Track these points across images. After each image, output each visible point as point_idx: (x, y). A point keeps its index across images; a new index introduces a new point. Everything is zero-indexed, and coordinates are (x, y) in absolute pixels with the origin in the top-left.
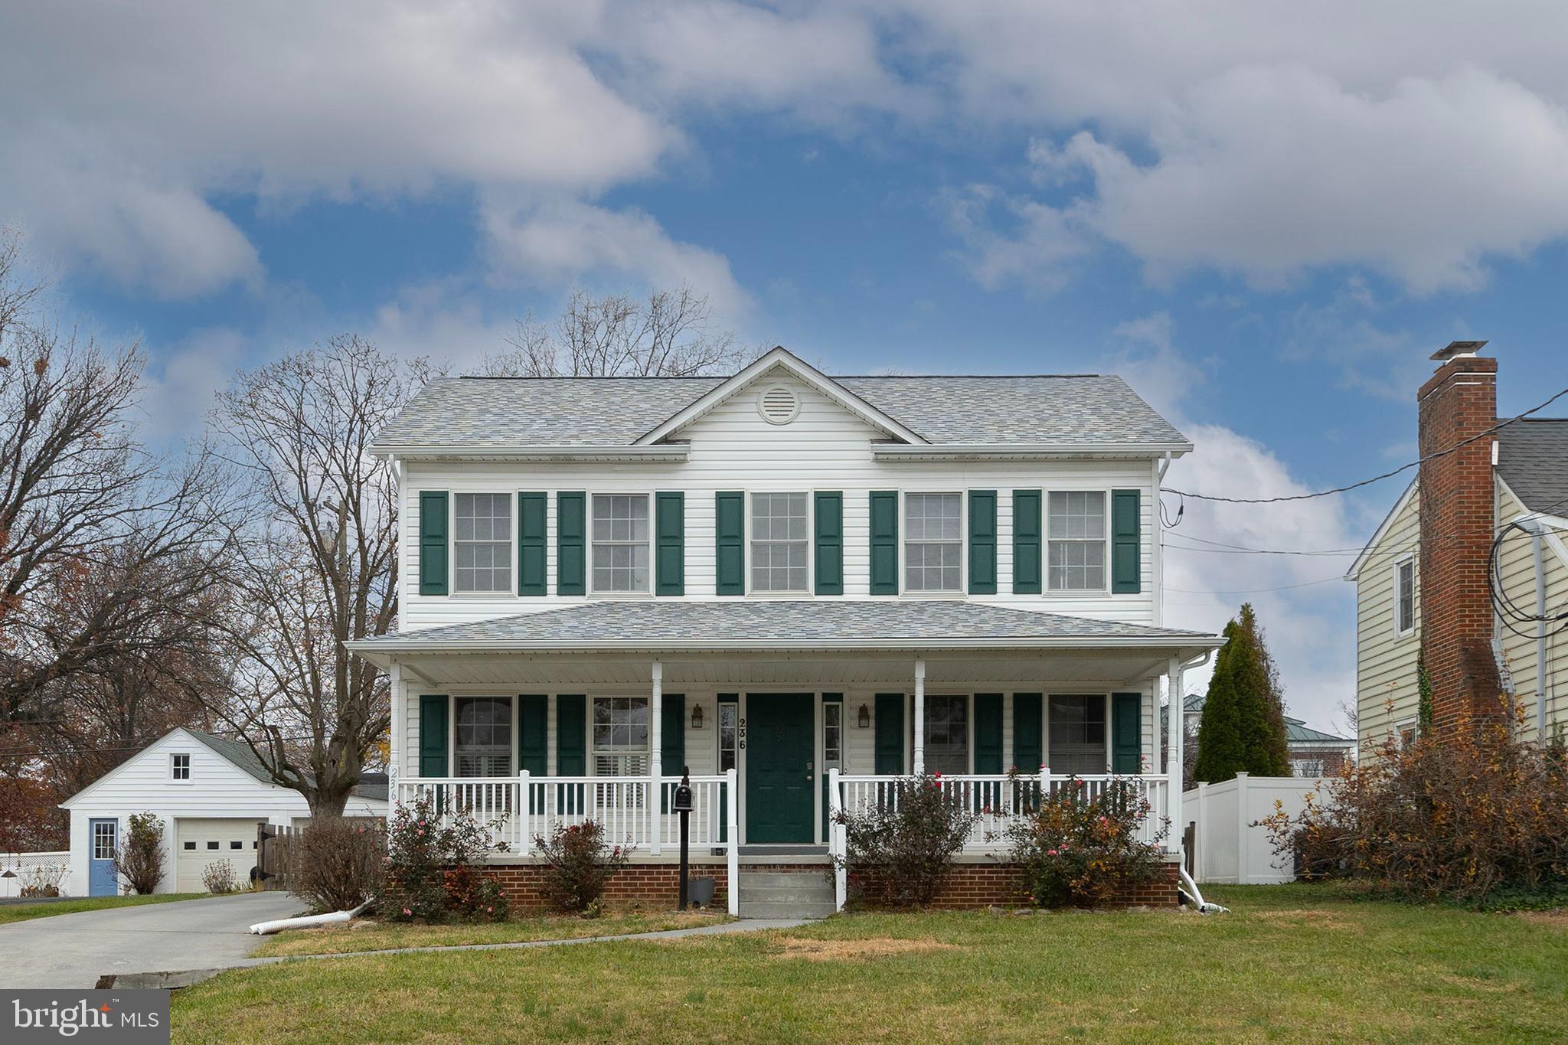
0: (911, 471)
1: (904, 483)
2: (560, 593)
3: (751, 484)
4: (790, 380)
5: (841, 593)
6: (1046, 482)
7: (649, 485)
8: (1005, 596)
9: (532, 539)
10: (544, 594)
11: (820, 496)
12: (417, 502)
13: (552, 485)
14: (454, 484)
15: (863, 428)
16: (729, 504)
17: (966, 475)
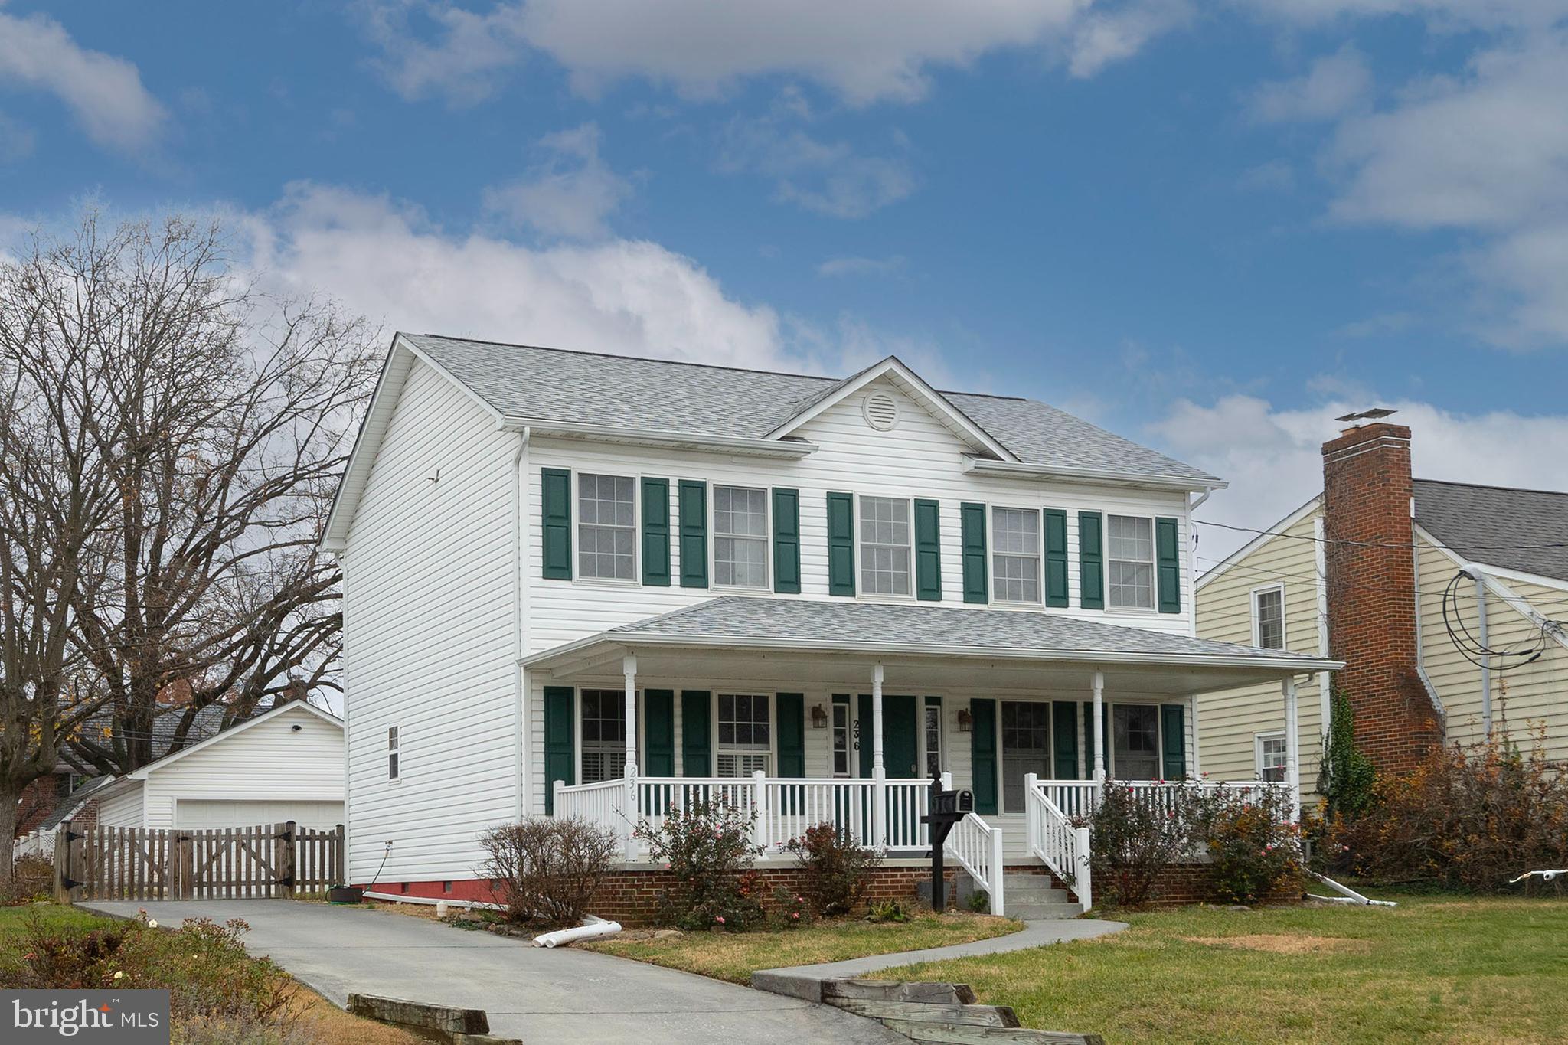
0: (996, 486)
1: (992, 498)
2: (683, 585)
3: (860, 488)
4: (891, 388)
5: (939, 599)
6: (1108, 506)
7: (766, 479)
8: (1074, 609)
9: (656, 526)
10: (668, 584)
11: (920, 504)
12: (538, 479)
13: (674, 472)
14: (578, 463)
15: (955, 441)
16: (839, 505)
17: (1043, 493)
